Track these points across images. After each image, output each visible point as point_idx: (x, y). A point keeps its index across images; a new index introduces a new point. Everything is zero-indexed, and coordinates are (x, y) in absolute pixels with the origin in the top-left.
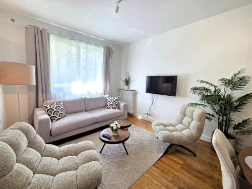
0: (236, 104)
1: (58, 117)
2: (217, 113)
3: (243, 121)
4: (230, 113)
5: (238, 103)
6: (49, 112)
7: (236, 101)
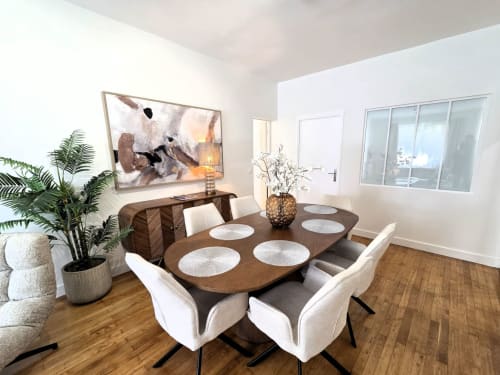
0: (82, 198)
2: (57, 229)
3: (104, 224)
4: (80, 218)
5: (86, 196)
7: (82, 193)
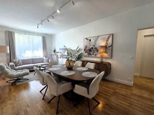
1: (19, 65)
6: (15, 63)
